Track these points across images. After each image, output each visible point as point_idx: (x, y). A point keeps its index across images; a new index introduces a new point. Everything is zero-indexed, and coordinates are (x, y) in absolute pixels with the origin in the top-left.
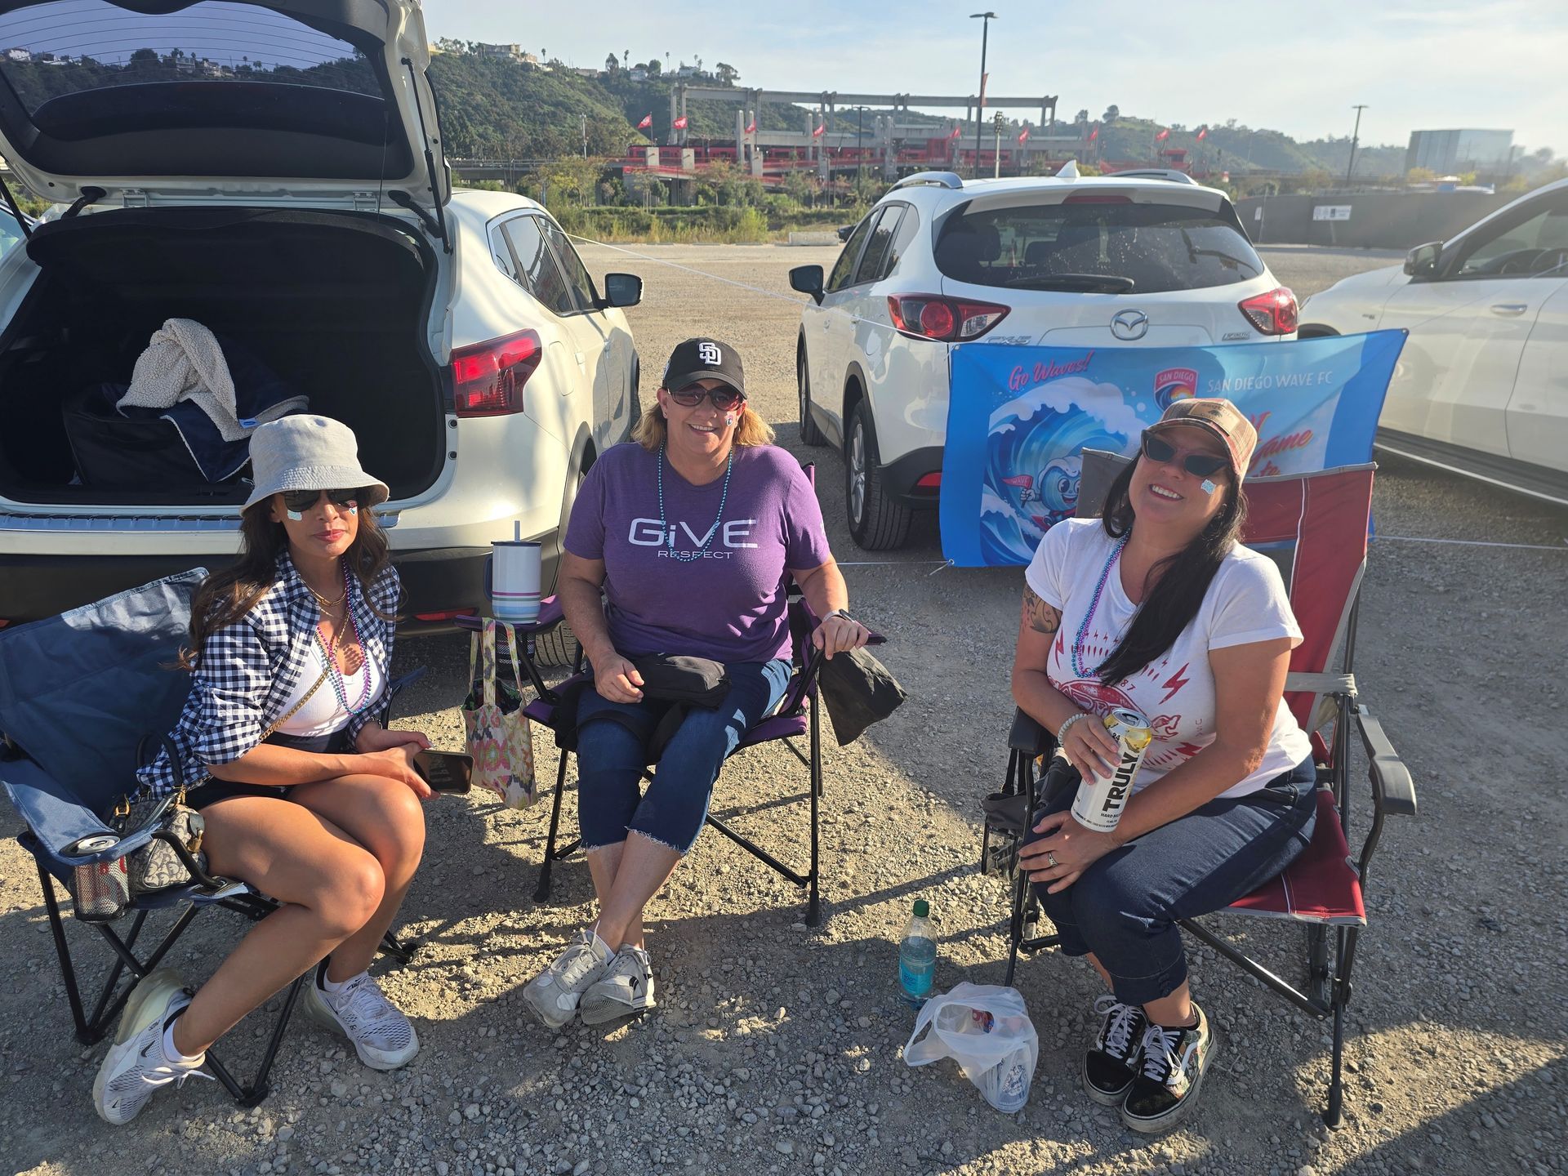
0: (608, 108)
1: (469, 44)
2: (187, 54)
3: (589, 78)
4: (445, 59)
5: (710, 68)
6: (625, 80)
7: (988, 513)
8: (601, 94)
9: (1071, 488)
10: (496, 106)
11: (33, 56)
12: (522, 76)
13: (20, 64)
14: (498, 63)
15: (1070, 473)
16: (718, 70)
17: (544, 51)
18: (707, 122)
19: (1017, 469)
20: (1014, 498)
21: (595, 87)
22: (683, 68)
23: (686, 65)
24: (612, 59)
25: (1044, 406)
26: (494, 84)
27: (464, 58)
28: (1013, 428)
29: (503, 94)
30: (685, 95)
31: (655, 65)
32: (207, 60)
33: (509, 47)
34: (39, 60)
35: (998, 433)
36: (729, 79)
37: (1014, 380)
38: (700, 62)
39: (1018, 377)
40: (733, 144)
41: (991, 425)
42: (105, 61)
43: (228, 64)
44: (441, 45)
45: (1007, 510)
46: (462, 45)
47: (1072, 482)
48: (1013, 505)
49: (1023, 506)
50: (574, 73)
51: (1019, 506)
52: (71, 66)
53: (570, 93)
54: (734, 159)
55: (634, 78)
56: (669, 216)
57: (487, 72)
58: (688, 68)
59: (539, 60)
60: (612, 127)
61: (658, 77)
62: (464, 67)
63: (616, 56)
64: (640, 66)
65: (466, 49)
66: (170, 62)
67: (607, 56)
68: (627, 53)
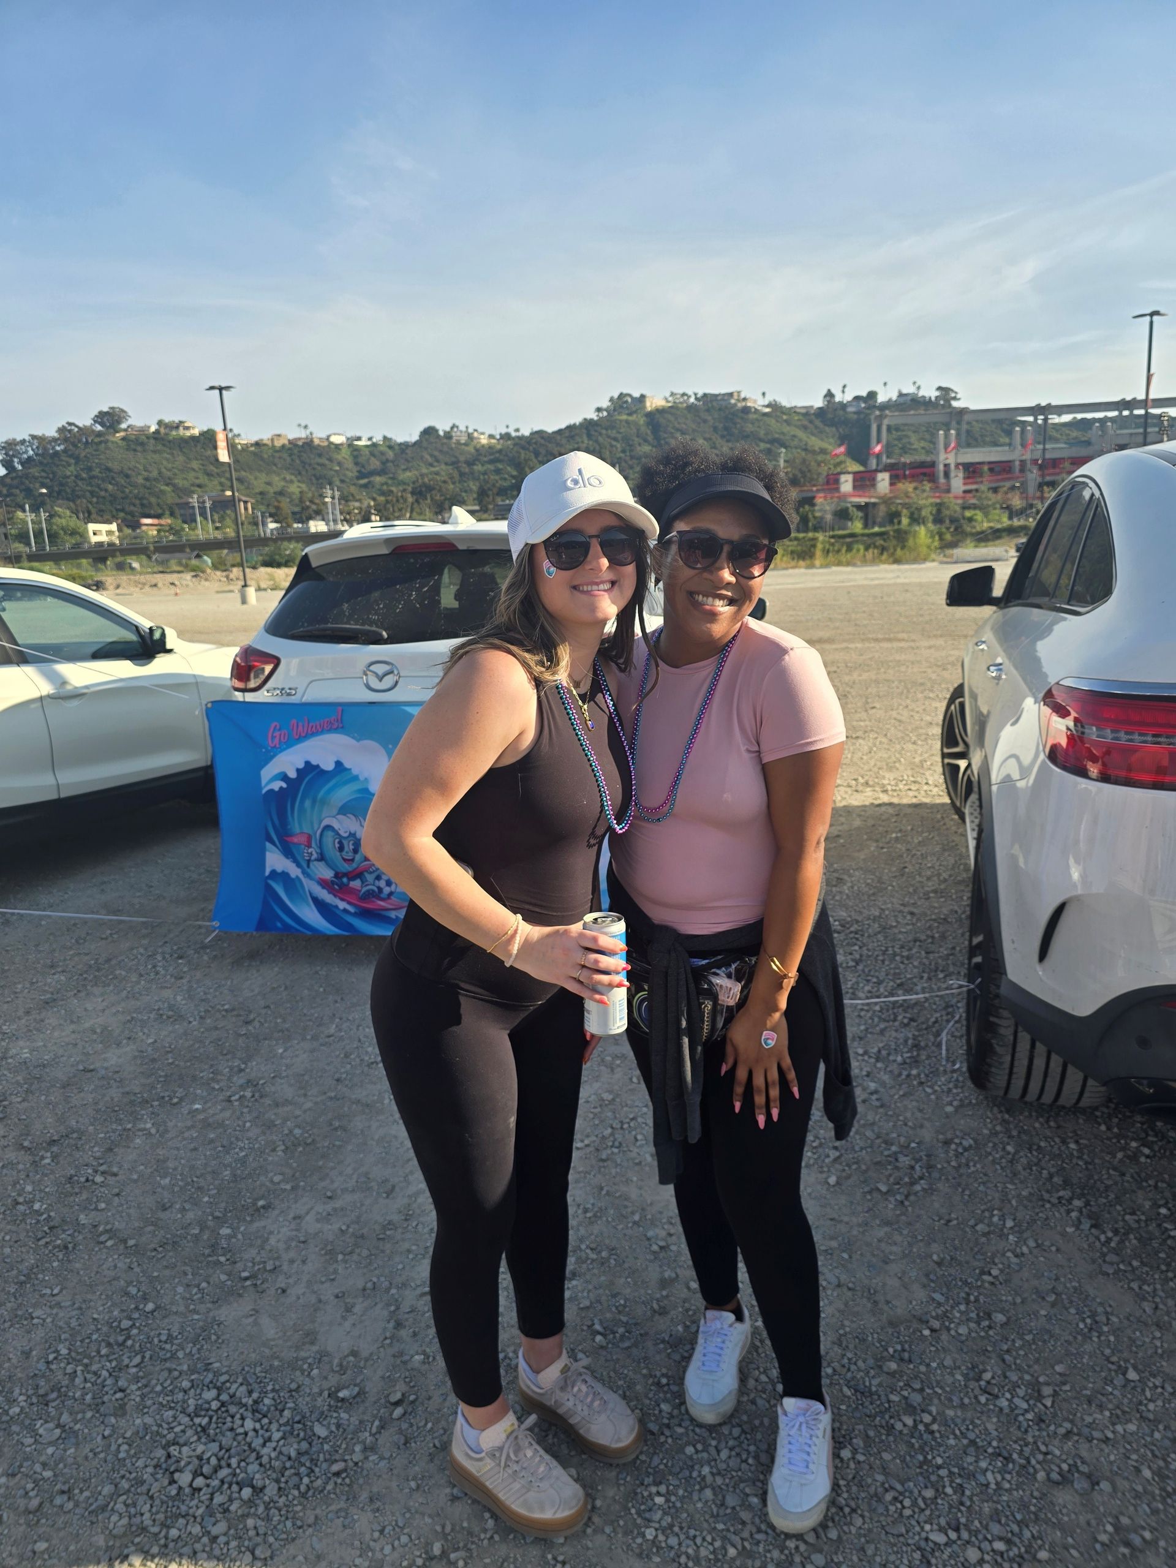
0: (822, 440)
1: (696, 394)
2: (462, 428)
3: (806, 414)
4: (673, 411)
5: (930, 392)
6: (841, 413)
7: (274, 873)
8: (816, 427)
9: (346, 849)
10: (715, 448)
11: (348, 439)
12: (742, 418)
13: (338, 447)
14: (720, 409)
15: (342, 833)
16: (937, 393)
17: (764, 394)
18: (923, 444)
19: (295, 827)
20: (299, 858)
21: (811, 422)
22: (901, 395)
23: (905, 391)
24: (830, 395)
25: (307, 763)
26: (715, 429)
27: (691, 408)
28: (284, 785)
29: (723, 437)
30: (886, 422)
31: (872, 395)
32: (475, 430)
33: (731, 395)
34: (351, 443)
35: (272, 791)
36: (948, 401)
37: (273, 737)
38: (919, 388)
39: (277, 733)
40: (933, 465)
41: (263, 782)
42: (400, 438)
43: (493, 432)
44: (670, 399)
45: (294, 871)
46: (689, 397)
47: (345, 842)
48: (299, 865)
49: (308, 866)
50: (792, 411)
51: (305, 865)
52: (374, 445)
53: (786, 429)
54: (932, 478)
55: (850, 409)
56: (848, 540)
57: (709, 418)
58: (906, 395)
59: (759, 402)
60: (820, 458)
61: (875, 407)
62: (689, 416)
63: (833, 391)
64: (857, 398)
65: (692, 400)
66: (448, 435)
67: (825, 392)
68: (844, 387)
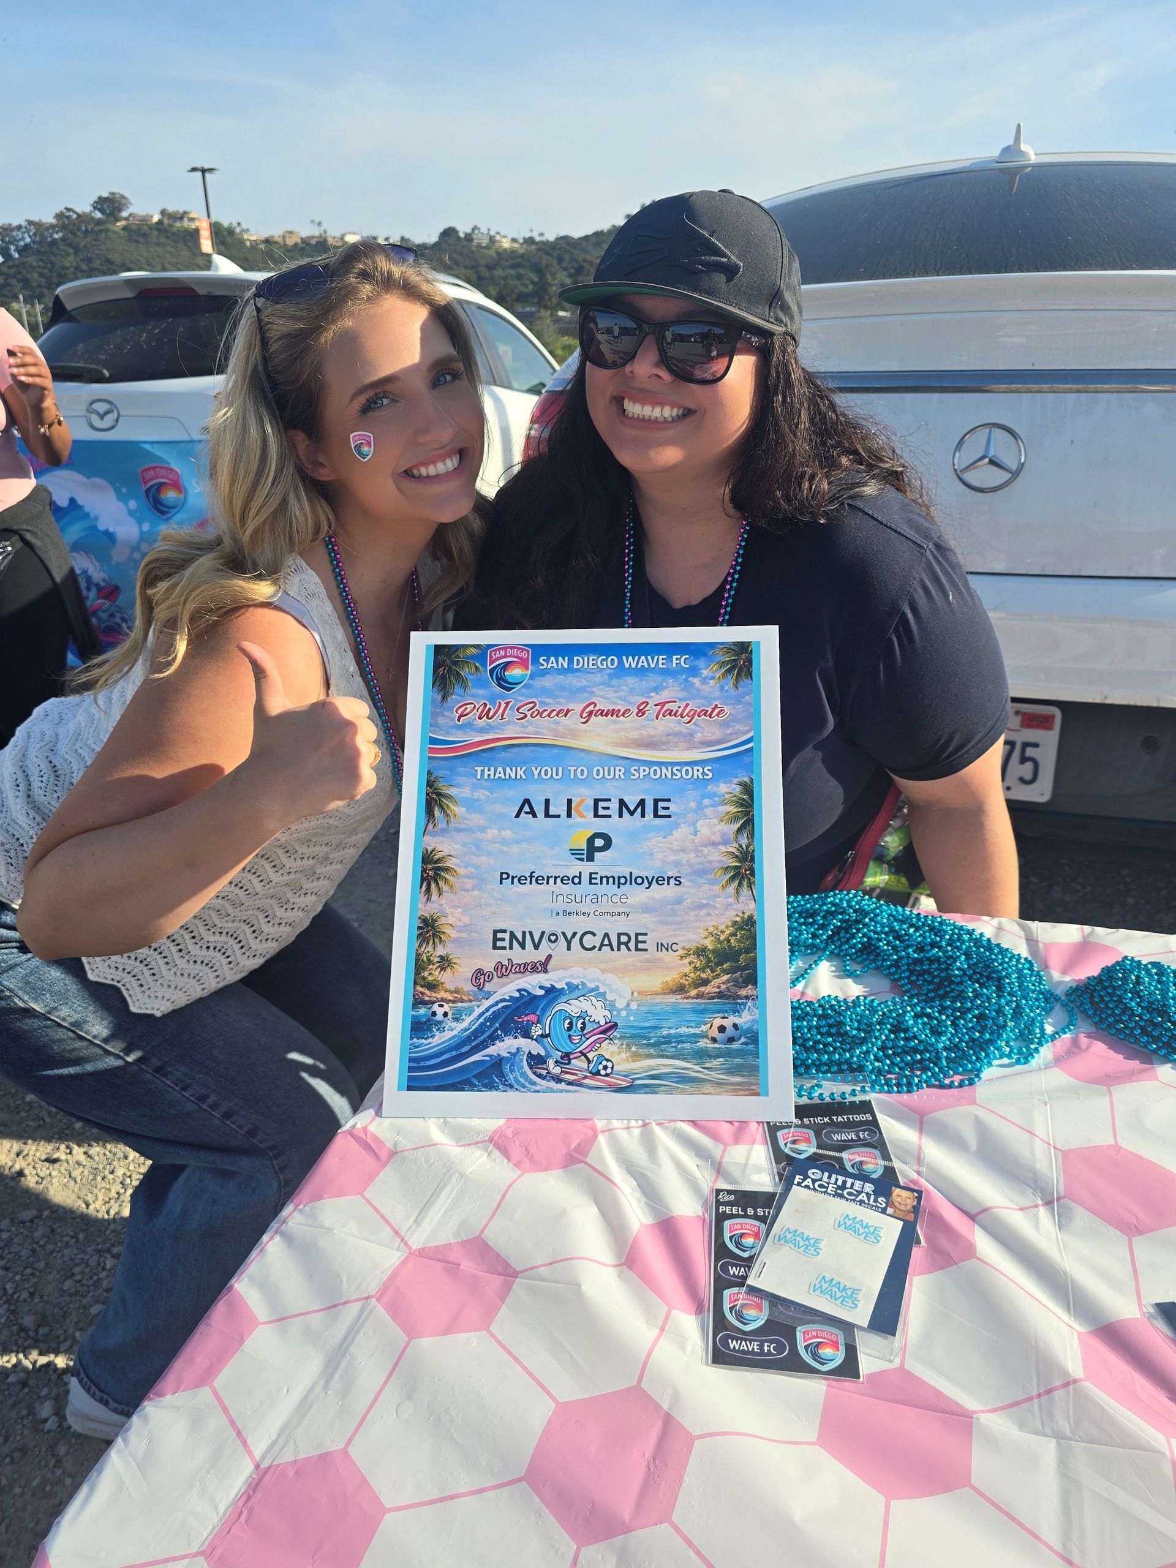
2: (484, 230)
32: (498, 233)
42: (418, 240)
43: (516, 236)
66: (469, 237)
